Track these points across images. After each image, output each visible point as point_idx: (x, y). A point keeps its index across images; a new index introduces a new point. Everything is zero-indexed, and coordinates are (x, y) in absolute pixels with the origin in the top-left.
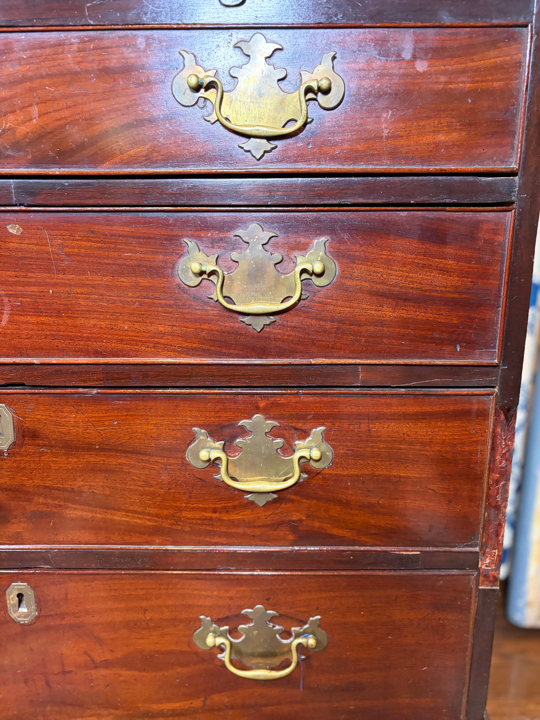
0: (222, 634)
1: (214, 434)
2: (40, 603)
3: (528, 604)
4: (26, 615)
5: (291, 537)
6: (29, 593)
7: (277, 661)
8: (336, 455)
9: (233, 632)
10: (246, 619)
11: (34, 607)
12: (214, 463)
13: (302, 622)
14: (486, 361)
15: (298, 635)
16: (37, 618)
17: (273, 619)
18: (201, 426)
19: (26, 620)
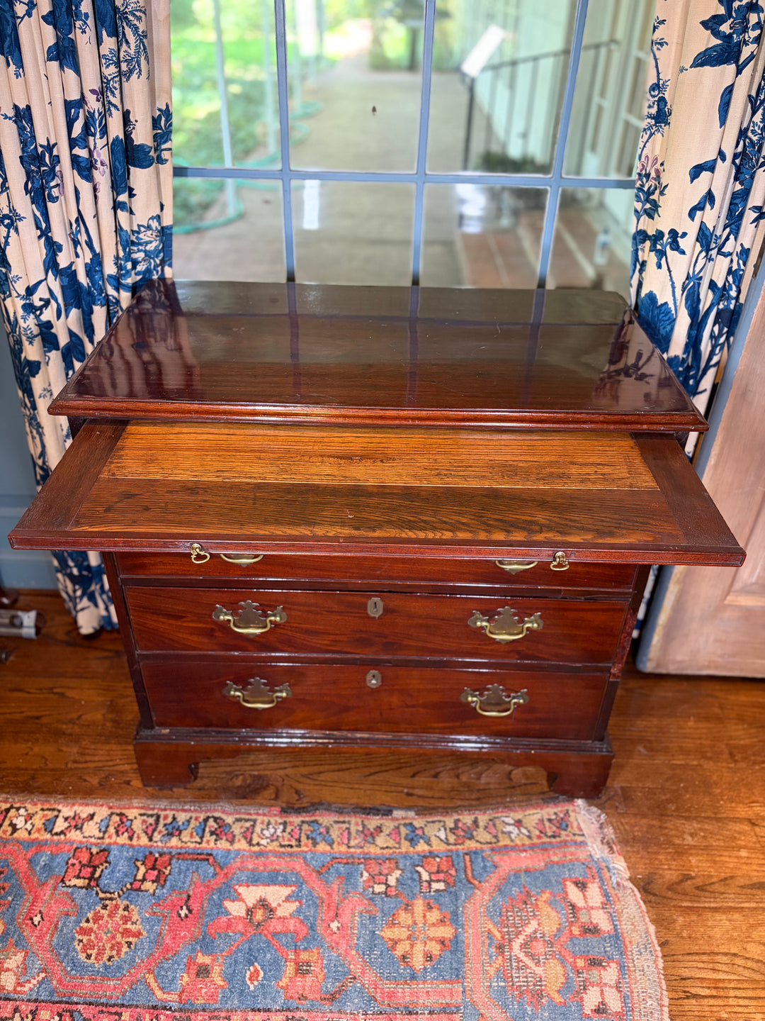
0: (476, 696)
1: (484, 614)
2: (383, 679)
3: (649, 660)
4: (374, 684)
5: (517, 657)
6: (379, 676)
7: (501, 708)
8: (544, 625)
9: (481, 695)
10: (488, 690)
11: (380, 681)
12: (482, 628)
13: (517, 692)
14: (627, 591)
15: (514, 698)
16: (380, 686)
17: (503, 691)
18: (477, 610)
19: (374, 687)
